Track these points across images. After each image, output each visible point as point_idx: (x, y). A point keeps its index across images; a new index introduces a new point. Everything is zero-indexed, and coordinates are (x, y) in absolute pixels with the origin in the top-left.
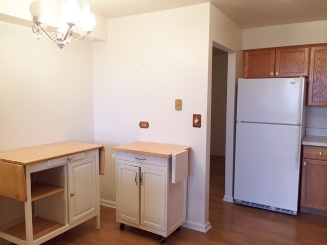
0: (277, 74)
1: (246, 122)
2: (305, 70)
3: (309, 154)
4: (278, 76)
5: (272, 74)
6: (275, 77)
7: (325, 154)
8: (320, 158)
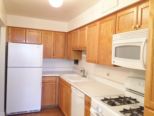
0: (27, 41)
1: (13, 67)
2: (40, 41)
3: (44, 81)
4: (27, 43)
5: (24, 41)
6: (26, 43)
7: (51, 79)
8: (49, 82)
